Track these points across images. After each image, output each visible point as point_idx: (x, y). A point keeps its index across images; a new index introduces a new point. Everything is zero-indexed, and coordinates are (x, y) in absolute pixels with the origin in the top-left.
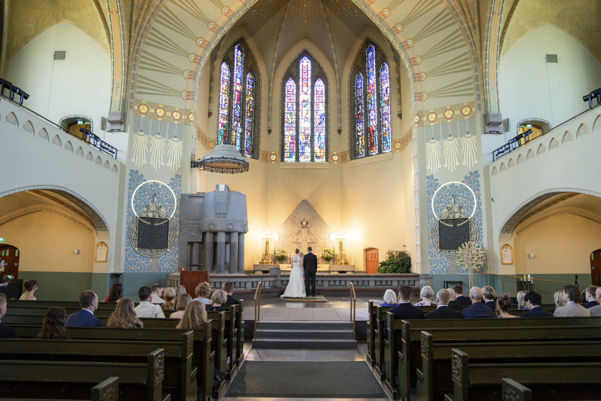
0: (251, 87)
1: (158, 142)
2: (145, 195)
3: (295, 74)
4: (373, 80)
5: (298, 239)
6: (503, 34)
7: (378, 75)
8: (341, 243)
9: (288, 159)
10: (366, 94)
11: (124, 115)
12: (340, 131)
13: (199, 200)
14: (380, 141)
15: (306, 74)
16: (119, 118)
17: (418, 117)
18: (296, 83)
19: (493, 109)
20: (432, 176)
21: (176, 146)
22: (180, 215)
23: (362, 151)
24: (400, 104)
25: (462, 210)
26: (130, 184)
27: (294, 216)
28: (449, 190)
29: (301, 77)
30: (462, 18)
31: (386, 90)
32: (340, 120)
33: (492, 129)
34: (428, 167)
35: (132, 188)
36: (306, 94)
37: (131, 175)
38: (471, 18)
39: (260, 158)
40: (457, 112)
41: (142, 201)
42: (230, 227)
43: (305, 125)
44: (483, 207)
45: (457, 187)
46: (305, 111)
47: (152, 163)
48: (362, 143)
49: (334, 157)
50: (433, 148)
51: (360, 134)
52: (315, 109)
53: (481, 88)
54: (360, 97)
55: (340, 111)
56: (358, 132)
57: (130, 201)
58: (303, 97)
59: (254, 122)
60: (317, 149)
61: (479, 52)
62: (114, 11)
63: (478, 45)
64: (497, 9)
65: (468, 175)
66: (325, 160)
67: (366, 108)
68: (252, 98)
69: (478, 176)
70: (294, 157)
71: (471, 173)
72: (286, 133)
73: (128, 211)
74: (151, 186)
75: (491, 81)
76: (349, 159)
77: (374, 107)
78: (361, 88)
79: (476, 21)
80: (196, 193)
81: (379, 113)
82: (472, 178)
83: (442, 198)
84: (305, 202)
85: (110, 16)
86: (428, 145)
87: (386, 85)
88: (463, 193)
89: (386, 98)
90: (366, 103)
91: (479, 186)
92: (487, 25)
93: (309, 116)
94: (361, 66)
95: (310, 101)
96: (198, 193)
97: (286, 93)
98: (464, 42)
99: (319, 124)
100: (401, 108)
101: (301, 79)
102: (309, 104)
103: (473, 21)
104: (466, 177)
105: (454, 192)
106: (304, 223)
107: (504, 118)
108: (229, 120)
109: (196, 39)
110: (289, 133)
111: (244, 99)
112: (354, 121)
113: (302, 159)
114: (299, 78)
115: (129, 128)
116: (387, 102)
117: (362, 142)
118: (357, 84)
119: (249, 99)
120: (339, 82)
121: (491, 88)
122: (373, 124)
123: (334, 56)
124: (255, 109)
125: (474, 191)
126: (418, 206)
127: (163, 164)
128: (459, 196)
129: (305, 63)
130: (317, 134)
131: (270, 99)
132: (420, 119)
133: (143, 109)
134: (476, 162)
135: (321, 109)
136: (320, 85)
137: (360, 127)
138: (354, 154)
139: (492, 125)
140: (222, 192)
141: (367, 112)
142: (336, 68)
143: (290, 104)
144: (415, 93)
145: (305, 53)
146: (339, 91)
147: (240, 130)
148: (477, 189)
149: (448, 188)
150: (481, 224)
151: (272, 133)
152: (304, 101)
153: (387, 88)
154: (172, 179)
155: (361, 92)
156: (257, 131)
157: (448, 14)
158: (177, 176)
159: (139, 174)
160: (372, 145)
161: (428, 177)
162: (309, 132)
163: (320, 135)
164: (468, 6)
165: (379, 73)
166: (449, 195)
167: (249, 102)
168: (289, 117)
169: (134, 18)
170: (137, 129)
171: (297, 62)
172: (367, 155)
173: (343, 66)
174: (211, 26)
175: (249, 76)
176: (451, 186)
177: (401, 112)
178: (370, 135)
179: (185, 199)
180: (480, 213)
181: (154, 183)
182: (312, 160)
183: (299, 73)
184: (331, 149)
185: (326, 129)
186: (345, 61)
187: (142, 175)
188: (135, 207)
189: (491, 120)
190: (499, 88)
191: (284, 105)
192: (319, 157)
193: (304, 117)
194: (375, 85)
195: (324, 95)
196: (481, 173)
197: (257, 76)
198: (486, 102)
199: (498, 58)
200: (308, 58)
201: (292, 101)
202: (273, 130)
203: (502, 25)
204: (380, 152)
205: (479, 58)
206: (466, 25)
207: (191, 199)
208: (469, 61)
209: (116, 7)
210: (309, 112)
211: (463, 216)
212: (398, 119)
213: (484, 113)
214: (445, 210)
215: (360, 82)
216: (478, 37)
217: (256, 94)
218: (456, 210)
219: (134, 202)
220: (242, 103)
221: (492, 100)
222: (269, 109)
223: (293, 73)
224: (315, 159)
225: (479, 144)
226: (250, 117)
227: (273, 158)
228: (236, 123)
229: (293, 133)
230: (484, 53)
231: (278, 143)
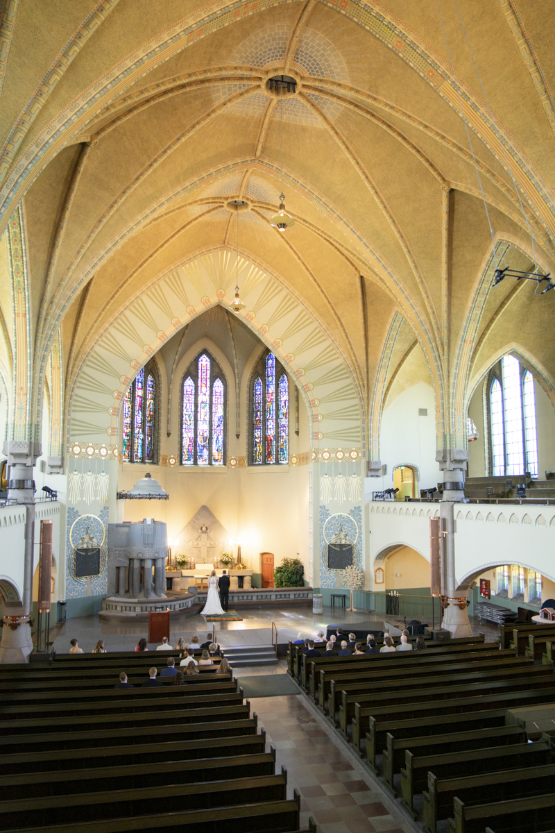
0: (151, 389)
1: (89, 478)
2: (80, 529)
3: (194, 373)
4: (272, 389)
5: (198, 544)
6: (385, 397)
7: (277, 386)
8: (239, 549)
9: (186, 462)
10: (265, 401)
11: (63, 459)
12: (238, 436)
13: (126, 529)
14: (277, 451)
15: (205, 374)
16: (59, 463)
17: (314, 454)
18: (195, 383)
19: (374, 458)
20: (324, 506)
21: (104, 479)
22: (108, 543)
23: (260, 458)
24: (298, 422)
25: (347, 537)
26: (68, 521)
27: (194, 522)
28: (337, 520)
29: (200, 376)
30: (355, 375)
31: (285, 403)
32: (238, 425)
33: (373, 473)
34: (321, 498)
35: (70, 524)
36: (205, 394)
37: (69, 512)
38: (362, 378)
39: (160, 463)
40: (347, 455)
41: (78, 534)
42: (156, 555)
43: (203, 427)
44: (363, 536)
45: (344, 518)
46: (204, 413)
47: (84, 499)
48: (260, 450)
49: (232, 461)
50: (325, 481)
51: (258, 440)
52: (213, 411)
53: (366, 439)
54: (258, 403)
55: (238, 415)
56: (256, 438)
57: (69, 536)
58: (201, 398)
59: (154, 426)
60: (214, 452)
61: (366, 407)
63: (366, 401)
64: (381, 379)
65: (353, 509)
66: (222, 463)
67: (264, 415)
68: (152, 401)
69: (361, 511)
70: (192, 460)
71: (355, 508)
72: (185, 435)
73: (67, 545)
74: (85, 520)
75: (374, 434)
76: (247, 464)
77: (272, 417)
78: (260, 394)
79: (365, 382)
80: (122, 522)
81: (277, 424)
82: (356, 511)
83: (332, 525)
84: (204, 508)
86: (322, 479)
87: (284, 397)
88: (349, 523)
89: (284, 411)
90: (264, 411)
91: (361, 519)
92: (373, 389)
93: (207, 418)
94: (261, 372)
95: (208, 402)
96: (124, 522)
97: (185, 393)
98: (355, 395)
99: (218, 426)
100: (298, 425)
101: (200, 380)
102: (208, 406)
103: (363, 381)
104: (351, 511)
105: (341, 524)
106: (204, 529)
107: (382, 464)
108: (132, 428)
109: (118, 376)
110: (188, 435)
111: (145, 404)
112: (252, 428)
113: (200, 462)
114: (198, 378)
115: (67, 471)
116: (285, 415)
117: (259, 448)
118: (256, 390)
119: (150, 402)
120: (238, 386)
121: (374, 440)
122: (271, 433)
123: (235, 361)
124: (155, 412)
125: (357, 523)
126: (312, 531)
127: (93, 499)
128: (345, 525)
129: (204, 362)
130: (215, 436)
131: (169, 401)
132: (316, 456)
133: (77, 450)
134: (360, 499)
135: (219, 411)
136: (218, 384)
137: (258, 433)
138: (252, 461)
139: (373, 470)
140: (149, 525)
141: (265, 421)
142: (236, 372)
143: (188, 405)
144: (313, 433)
145: (205, 352)
146: (238, 395)
147: (141, 436)
148: (359, 521)
149: (337, 518)
150: (361, 550)
151: (171, 436)
152: (202, 402)
153: (285, 401)
154: (101, 511)
155: (259, 398)
156: (157, 435)
157: (344, 369)
158: (105, 507)
159: (75, 511)
160: (270, 454)
161: (321, 507)
162: (207, 434)
163: (218, 438)
164: (359, 368)
165: (278, 384)
166: (338, 524)
167: (149, 406)
168: (188, 419)
170: (72, 470)
171: (196, 361)
172: (265, 463)
173: (243, 370)
174: (133, 363)
175: (150, 378)
176: (338, 516)
177: (298, 429)
178: (268, 444)
179: (113, 529)
180: (361, 541)
181: (87, 517)
182: (210, 464)
183: (198, 372)
184: (229, 453)
185: (224, 432)
186: (244, 365)
187: (77, 511)
188: (73, 540)
189: (373, 467)
190: (380, 440)
191: (182, 406)
192: (216, 460)
193: (202, 419)
194: (274, 395)
195: (222, 397)
196: (363, 508)
197: (156, 377)
198: (369, 450)
199: (381, 414)
200: (208, 356)
201: (190, 402)
202: (172, 433)
203: (384, 390)
204: (277, 463)
205: (366, 413)
206: (357, 382)
207: (118, 528)
208: (358, 412)
210: (208, 414)
211: (348, 543)
212: (296, 435)
213: (367, 460)
214: (334, 536)
215: (259, 389)
216: (366, 395)
217: (156, 398)
218: (342, 537)
219: (72, 536)
220: (143, 407)
221: (374, 450)
222: (169, 411)
223: (192, 372)
224: (213, 463)
225: (362, 485)
226: (150, 421)
227: (172, 461)
228: (138, 429)
229: (192, 435)
230: (370, 410)
231: (177, 446)
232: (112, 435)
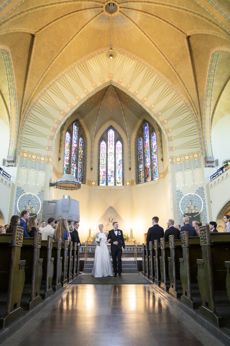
0: (82, 145)
1: (32, 172)
2: (25, 201)
3: (106, 138)
4: (147, 141)
5: (107, 229)
6: (212, 116)
7: (150, 139)
8: (131, 231)
9: (102, 184)
10: (144, 148)
11: (15, 158)
12: (130, 169)
13: (54, 204)
14: (152, 174)
15: (111, 138)
16: (12, 159)
18: (106, 143)
19: (209, 155)
20: (179, 191)
21: (42, 175)
22: (43, 212)
23: (142, 179)
24: (162, 154)
25: (196, 208)
26: (17, 195)
27: (105, 216)
28: (188, 198)
29: (109, 140)
30: (191, 108)
31: (155, 147)
32: (130, 163)
33: (209, 165)
34: (177, 186)
35: (17, 196)
36: (112, 149)
37: (17, 189)
38: (196, 109)
39: (86, 183)
40: (191, 157)
41: (23, 204)
42: (70, 218)
43: (111, 166)
44: (207, 206)
45: (192, 196)
46: (111, 158)
47: (28, 183)
48: (142, 175)
49: (127, 183)
50: (179, 176)
51: (141, 170)
52: (116, 157)
53: (203, 144)
54: (141, 150)
55: (130, 158)
56: (140, 169)
57: (16, 204)
58: (109, 151)
59: (83, 164)
60: (117, 179)
61: (201, 126)
62: (13, 105)
63: (200, 122)
64: (208, 104)
65: (198, 189)
66: (122, 184)
67: (144, 156)
68: (82, 151)
69: (203, 190)
70: (105, 183)
71: (199, 188)
72: (101, 170)
73: (15, 209)
74: (28, 196)
75: (208, 140)
76: (135, 184)
77: (148, 155)
78: (141, 145)
79: (199, 110)
80: (52, 200)
81: (151, 158)
82: (200, 191)
83: (185, 202)
84: (111, 208)
85: (11, 107)
86: (177, 174)
87: (154, 144)
88: (196, 199)
89: (155, 151)
90: (144, 153)
91: (204, 195)
92: (204, 112)
93: (113, 161)
94: (141, 134)
95: (114, 152)
96: (53, 200)
97: (101, 148)
98: (193, 121)
99: (119, 165)
100: (163, 155)
101: (109, 141)
102: (113, 154)
103: (197, 110)
104: (197, 190)
105: (191, 199)
106: (111, 219)
107: (215, 159)
108: (70, 163)
109: (54, 119)
110: (102, 170)
111: (78, 152)
112: (138, 163)
113: (109, 184)
114: (108, 140)
115: (17, 165)
116: (155, 153)
117: (142, 174)
118: (139, 144)
119: (81, 151)
120: (130, 142)
121: (208, 143)
122: (148, 164)
123: (127, 129)
124: (84, 157)
125: (202, 198)
126: (172, 207)
127: (34, 184)
128: (194, 200)
129: (111, 133)
130: (117, 170)
131: (92, 152)
132: (172, 160)
133: (25, 155)
134: (202, 182)
135: (119, 157)
136: (119, 143)
137: (141, 166)
138: (138, 181)
139: (209, 162)
140: (66, 199)
141: (145, 158)
142: (128, 135)
143: (103, 154)
144: (169, 147)
145: (111, 127)
146: (130, 147)
147: (75, 168)
148: (203, 197)
149: (188, 197)
150: (206, 215)
151: (93, 170)
152: (110, 153)
153: (155, 145)
154: (39, 192)
155: (141, 148)
156: (85, 169)
157: (184, 107)
158: (42, 191)
159: (22, 189)
160: (148, 176)
161: (177, 191)
162: (113, 169)
163: (119, 171)
164: (194, 103)
165: (151, 138)
166: (189, 200)
167: (80, 153)
168: (102, 161)
169: (23, 109)
170: (22, 165)
171: (107, 131)
172: (145, 181)
173: (132, 134)
174: (62, 113)
175: (81, 139)
176: (189, 195)
177: (163, 157)
178: (147, 171)
179: (46, 204)
180: (205, 209)
181: (30, 194)
182: (115, 185)
183: (108, 138)
184: (125, 179)
185: (122, 168)
186: (132, 131)
187: (23, 190)
188: (19, 207)
189: (209, 160)
190: (212, 143)
191: (100, 155)
192: (119, 183)
193: (110, 161)
194: (149, 144)
195: (121, 150)
196: (205, 188)
197: (85, 139)
198: (205, 150)
199: (211, 128)
200: (113, 130)
201: (104, 153)
202: (94, 168)
203: (211, 112)
204: (152, 179)
205: (201, 129)
206: (193, 112)
207: (49, 203)
208: (196, 130)
209: (14, 103)
210: (114, 159)
211: (197, 212)
212: (162, 161)
213: (205, 156)
214: (187, 209)
215: (141, 142)
216: (200, 118)
217: (84, 149)
218: (193, 208)
219: (19, 204)
220: (77, 153)
221: (208, 150)
222: (92, 157)
223: (104, 138)
224: (117, 184)
225: (203, 173)
226: (81, 161)
227: (94, 183)
228: (73, 164)
229: (105, 170)
230: (203, 126)
231: (96, 175)
232: (48, 150)
